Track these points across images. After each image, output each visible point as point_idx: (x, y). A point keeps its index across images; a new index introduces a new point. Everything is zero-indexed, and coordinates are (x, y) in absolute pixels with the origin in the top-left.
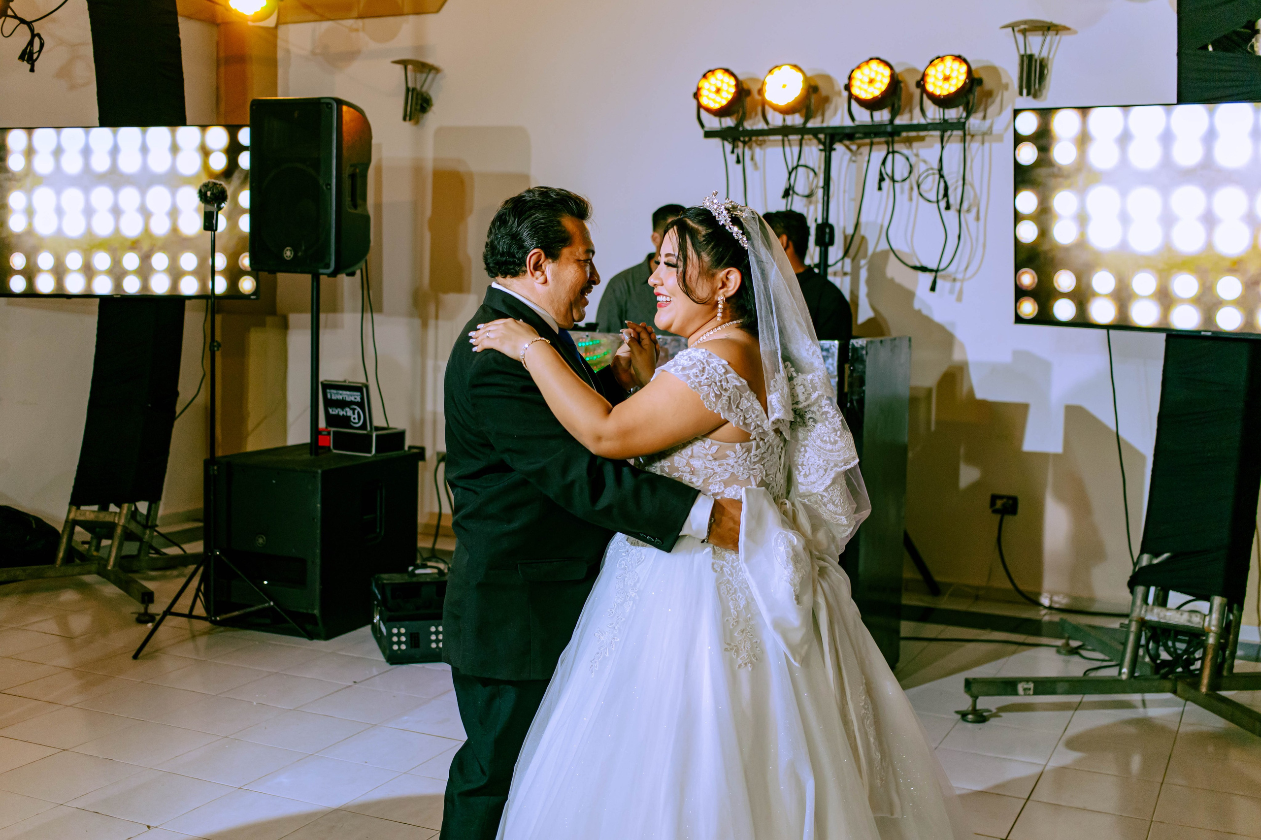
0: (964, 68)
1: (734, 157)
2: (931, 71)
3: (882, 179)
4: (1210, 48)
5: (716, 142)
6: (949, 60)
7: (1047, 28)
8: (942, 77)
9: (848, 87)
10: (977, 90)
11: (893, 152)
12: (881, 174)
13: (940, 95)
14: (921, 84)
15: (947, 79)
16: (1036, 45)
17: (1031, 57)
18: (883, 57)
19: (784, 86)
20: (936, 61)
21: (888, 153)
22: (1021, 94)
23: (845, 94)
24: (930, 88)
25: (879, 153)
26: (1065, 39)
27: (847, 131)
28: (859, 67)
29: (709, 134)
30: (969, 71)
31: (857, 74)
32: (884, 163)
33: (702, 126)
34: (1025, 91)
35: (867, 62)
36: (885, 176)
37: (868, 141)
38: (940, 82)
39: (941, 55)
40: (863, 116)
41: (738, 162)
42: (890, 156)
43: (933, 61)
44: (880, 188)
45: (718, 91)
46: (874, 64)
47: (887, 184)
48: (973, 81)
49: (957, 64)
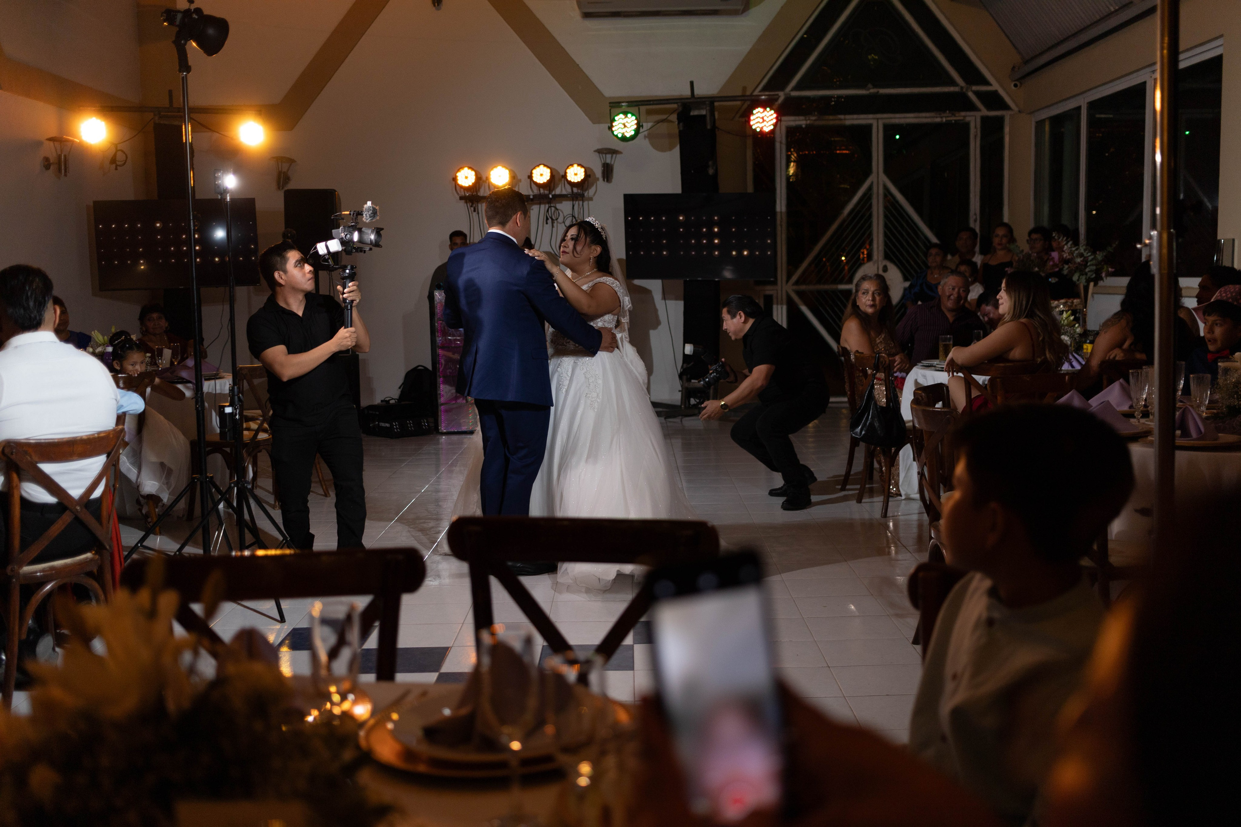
0: (583, 170)
1: (472, 209)
2: (568, 171)
3: (547, 219)
4: (692, 172)
5: (463, 201)
6: (575, 166)
7: (614, 152)
8: (574, 174)
9: (530, 177)
10: (590, 180)
11: (551, 207)
12: (547, 217)
13: (574, 182)
14: (565, 176)
15: (576, 174)
16: (608, 159)
17: (608, 164)
18: (545, 164)
19: (500, 176)
20: (570, 167)
21: (549, 207)
22: (604, 180)
23: (529, 180)
24: (569, 178)
25: (544, 208)
26: (618, 156)
27: (531, 197)
28: (534, 168)
29: (461, 198)
30: (585, 172)
31: (534, 171)
32: (548, 211)
33: (458, 194)
34: (606, 180)
35: (538, 166)
36: (549, 217)
37: (539, 202)
38: (573, 176)
39: (572, 163)
40: (536, 191)
41: (475, 211)
42: (550, 208)
43: (568, 166)
44: (547, 223)
45: (466, 178)
46: (542, 166)
47: (550, 221)
48: (587, 176)
49: (579, 168)
